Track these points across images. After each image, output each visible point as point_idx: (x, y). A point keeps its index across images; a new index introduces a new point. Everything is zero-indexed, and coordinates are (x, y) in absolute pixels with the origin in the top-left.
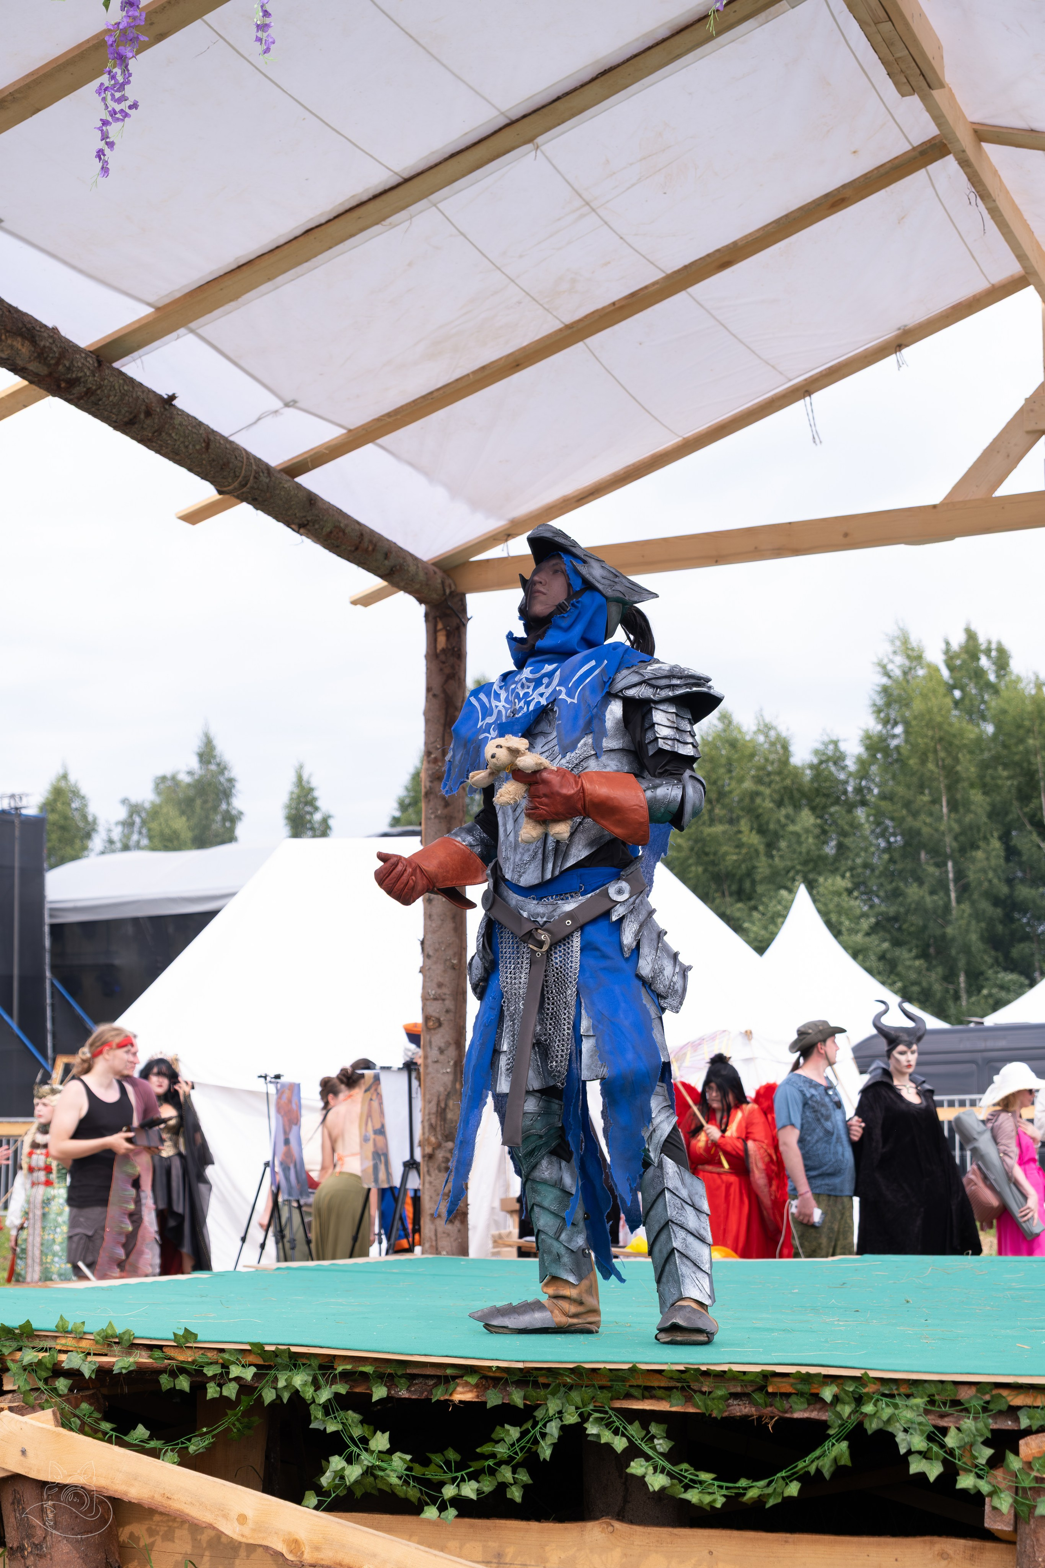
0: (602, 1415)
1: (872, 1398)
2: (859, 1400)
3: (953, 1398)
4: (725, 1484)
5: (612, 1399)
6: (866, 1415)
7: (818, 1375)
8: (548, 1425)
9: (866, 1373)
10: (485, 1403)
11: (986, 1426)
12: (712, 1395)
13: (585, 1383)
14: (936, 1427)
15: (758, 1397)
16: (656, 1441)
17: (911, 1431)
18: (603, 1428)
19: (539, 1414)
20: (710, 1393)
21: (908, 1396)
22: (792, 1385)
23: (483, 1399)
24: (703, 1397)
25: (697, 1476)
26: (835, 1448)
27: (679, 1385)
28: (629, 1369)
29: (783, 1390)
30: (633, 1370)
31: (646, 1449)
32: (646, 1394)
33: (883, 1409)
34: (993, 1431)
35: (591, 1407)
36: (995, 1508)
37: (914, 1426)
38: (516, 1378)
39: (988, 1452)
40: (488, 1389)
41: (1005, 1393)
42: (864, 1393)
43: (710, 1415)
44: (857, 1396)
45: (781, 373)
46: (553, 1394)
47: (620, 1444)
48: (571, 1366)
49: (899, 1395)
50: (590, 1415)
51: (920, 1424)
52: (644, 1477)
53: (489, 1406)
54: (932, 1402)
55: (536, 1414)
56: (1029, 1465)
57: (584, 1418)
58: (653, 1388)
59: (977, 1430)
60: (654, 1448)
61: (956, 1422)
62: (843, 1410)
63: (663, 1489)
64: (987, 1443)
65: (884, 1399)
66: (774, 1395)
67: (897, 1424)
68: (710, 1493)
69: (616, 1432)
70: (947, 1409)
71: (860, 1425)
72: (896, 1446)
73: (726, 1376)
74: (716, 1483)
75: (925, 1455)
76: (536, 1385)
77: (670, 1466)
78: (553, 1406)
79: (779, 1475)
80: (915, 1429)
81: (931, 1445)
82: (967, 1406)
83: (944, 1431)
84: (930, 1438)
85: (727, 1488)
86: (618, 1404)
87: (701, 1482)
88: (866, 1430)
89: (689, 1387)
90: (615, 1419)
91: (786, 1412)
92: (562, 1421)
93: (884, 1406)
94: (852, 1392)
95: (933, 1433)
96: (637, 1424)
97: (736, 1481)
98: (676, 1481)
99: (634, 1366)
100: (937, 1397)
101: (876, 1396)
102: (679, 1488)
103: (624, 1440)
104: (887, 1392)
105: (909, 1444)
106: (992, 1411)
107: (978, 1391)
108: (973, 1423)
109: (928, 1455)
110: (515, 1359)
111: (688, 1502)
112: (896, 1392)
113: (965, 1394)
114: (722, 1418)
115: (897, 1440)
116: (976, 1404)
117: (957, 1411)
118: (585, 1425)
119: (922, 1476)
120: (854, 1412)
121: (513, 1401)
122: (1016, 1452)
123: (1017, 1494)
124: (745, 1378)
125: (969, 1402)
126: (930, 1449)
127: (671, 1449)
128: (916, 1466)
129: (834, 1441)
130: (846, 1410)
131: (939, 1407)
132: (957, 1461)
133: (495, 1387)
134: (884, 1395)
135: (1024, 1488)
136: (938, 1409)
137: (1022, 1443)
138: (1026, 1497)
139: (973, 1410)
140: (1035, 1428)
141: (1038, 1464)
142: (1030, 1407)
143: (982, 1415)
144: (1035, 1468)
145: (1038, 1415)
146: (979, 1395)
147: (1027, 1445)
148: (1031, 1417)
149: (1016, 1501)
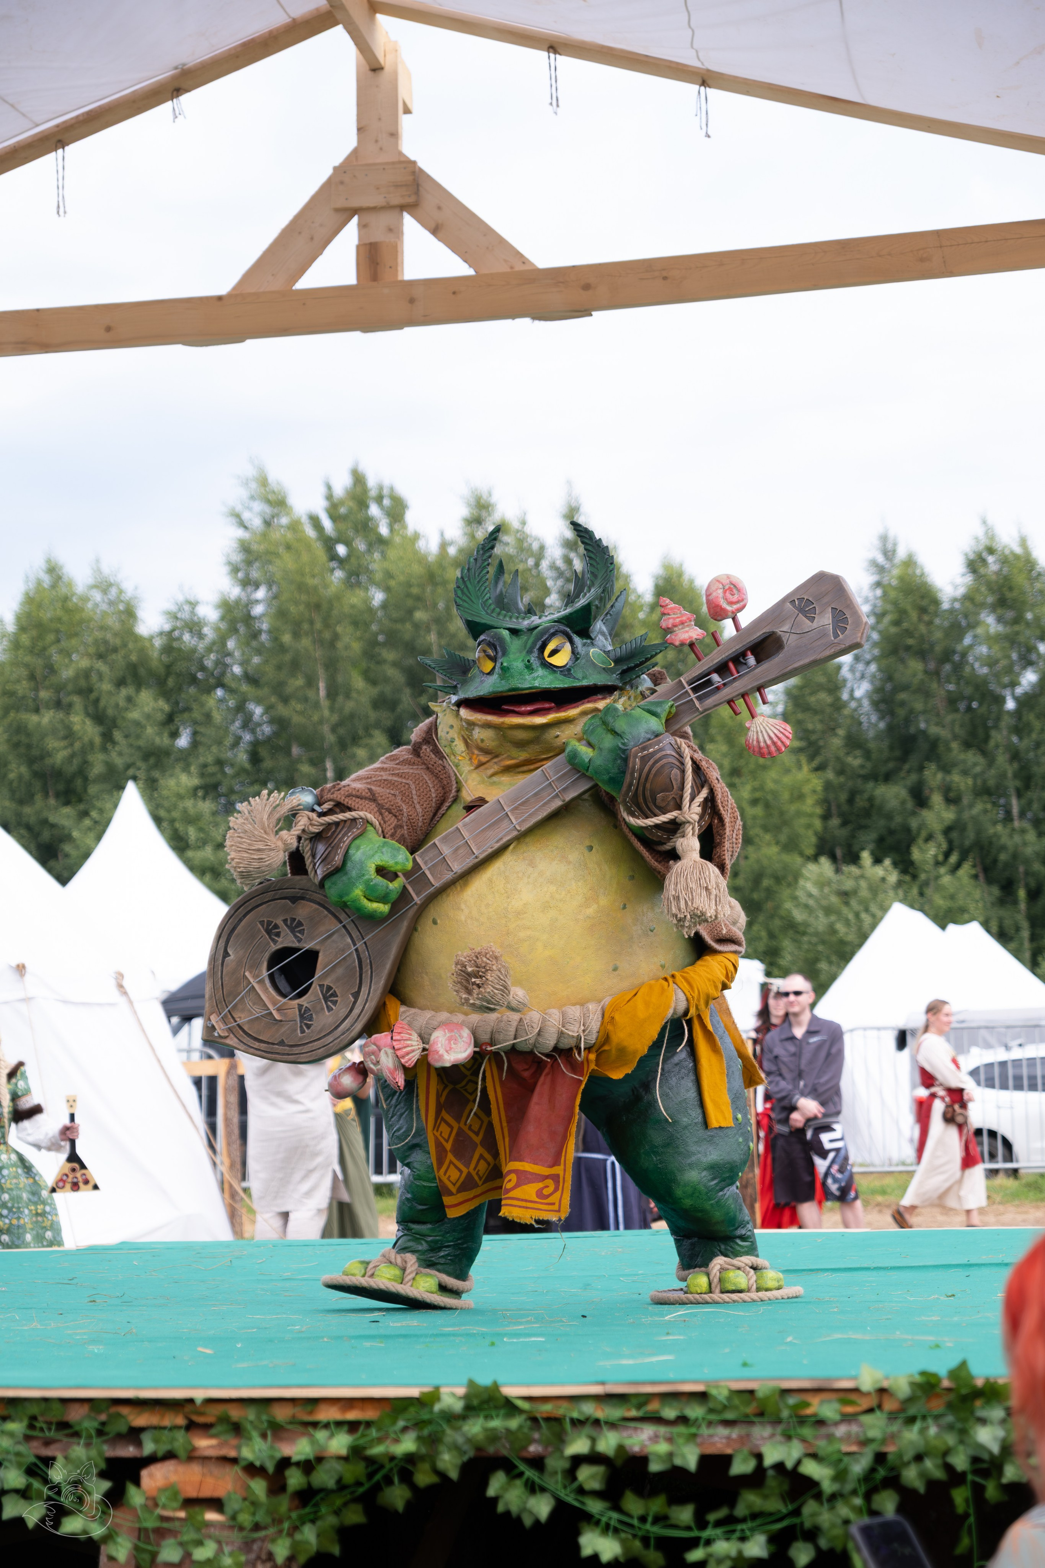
3: (59, 1418)
11: (100, 1453)
14: (39, 1457)
21: (4, 1419)
34: (110, 1460)
36: (112, 1559)
37: (10, 1457)
41: (125, 1410)
45: (24, 115)
51: (18, 1454)
54: (31, 1426)
56: (153, 1502)
59: (89, 1459)
61: (65, 1450)
64: (102, 1475)
70: (52, 1434)
75: (24, 1494)
80: (10, 1461)
81: (31, 1480)
82: (77, 1428)
83: (48, 1461)
84: (31, 1471)
95: (35, 1464)
100: (40, 1418)
105: (2, 1481)
106: (108, 1434)
107: (91, 1410)
108: (84, 1451)
109: (28, 1493)
113: (75, 1415)
116: (89, 1425)
117: (67, 1435)
119: (19, 1521)
122: (138, 1485)
123: (139, 1539)
125: (80, 1425)
126: (29, 1486)
128: (12, 1509)
131: (42, 1430)
135: (146, 1530)
136: (40, 1434)
137: (144, 1473)
138: (148, 1541)
139: (84, 1434)
140: (160, 1454)
141: (163, 1500)
142: (155, 1428)
143: (95, 1440)
144: (161, 1504)
145: (164, 1438)
146: (93, 1415)
147: (151, 1476)
148: (156, 1441)
149: (136, 1548)
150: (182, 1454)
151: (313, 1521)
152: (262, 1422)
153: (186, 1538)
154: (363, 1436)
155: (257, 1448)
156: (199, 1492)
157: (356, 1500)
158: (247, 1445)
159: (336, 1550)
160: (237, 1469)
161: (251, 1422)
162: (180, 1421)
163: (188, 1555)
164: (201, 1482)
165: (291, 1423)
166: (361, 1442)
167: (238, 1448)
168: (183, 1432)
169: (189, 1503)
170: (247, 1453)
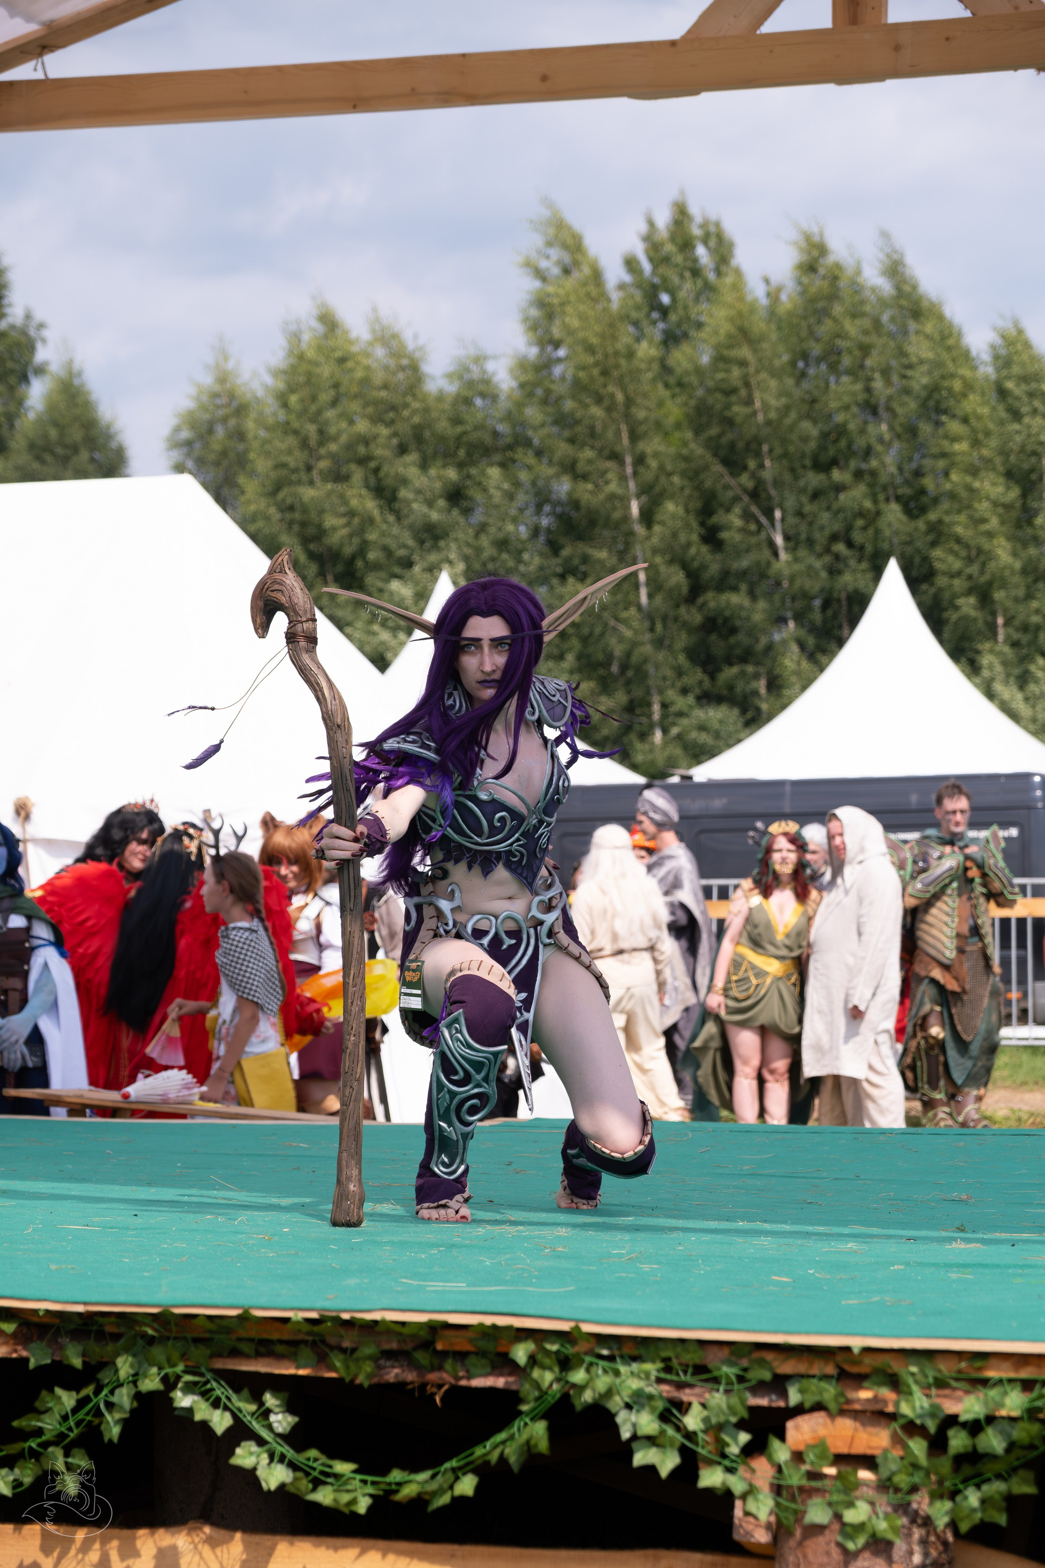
0: (196, 1379)
1: (583, 1361)
2: (565, 1364)
3: (696, 1361)
4: (370, 1478)
5: (211, 1356)
6: (574, 1386)
7: (509, 1328)
8: (117, 1392)
9: (577, 1328)
10: (26, 1360)
11: (743, 1401)
12: (357, 1354)
13: (173, 1335)
14: (671, 1401)
15: (422, 1357)
16: (273, 1418)
17: (635, 1407)
18: (196, 1398)
19: (105, 1376)
20: (354, 1350)
21: (635, 1359)
22: (470, 1341)
23: (24, 1354)
24: (342, 1356)
25: (330, 1467)
26: (528, 1429)
27: (310, 1338)
28: (239, 1317)
29: (458, 1348)
30: (245, 1318)
31: (256, 1426)
32: (262, 1350)
33: (597, 1376)
34: (752, 1410)
35: (180, 1368)
36: (749, 1514)
37: (641, 1400)
38: (72, 1326)
39: (744, 1437)
40: (32, 1342)
41: (769, 1356)
42: (574, 1355)
43: (352, 1381)
44: (562, 1357)
46: (127, 1350)
47: (221, 1422)
48: (155, 1311)
49: (622, 1357)
50: (178, 1378)
51: (651, 1397)
52: (255, 1469)
53: (32, 1364)
54: (668, 1369)
55: (100, 1376)
56: (798, 1457)
57: (170, 1383)
58: (270, 1342)
59: (730, 1408)
60: (270, 1427)
61: (700, 1396)
62: (542, 1377)
63: (282, 1487)
64: (741, 1425)
65: (602, 1363)
66: (444, 1354)
67: (617, 1399)
68: (348, 1491)
69: (216, 1404)
70: (688, 1378)
71: (565, 1400)
72: (615, 1428)
73: (378, 1329)
74: (359, 1477)
75: (655, 1441)
76: (101, 1336)
77: (292, 1451)
78: (124, 1366)
79: (447, 1465)
80: (643, 1405)
81: (664, 1426)
82: (716, 1373)
83: (683, 1407)
84: (665, 1417)
85: (373, 1483)
86: (219, 1364)
87: (337, 1476)
88: (572, 1406)
89: (323, 1342)
90: (214, 1384)
91: (461, 1378)
92: (136, 1386)
93: (600, 1372)
94: (557, 1353)
95: (668, 1409)
96: (246, 1392)
97: (385, 1472)
98: (300, 1474)
99: (246, 1312)
100: (675, 1361)
101: (588, 1359)
102: (305, 1484)
103: (228, 1415)
104: (605, 1352)
105: (634, 1425)
106: (749, 1381)
107: (732, 1353)
108: (724, 1398)
109: (660, 1441)
110: (71, 1300)
111: (317, 1505)
112: (616, 1353)
113: (712, 1359)
114: (370, 1386)
115: (619, 1419)
116: (730, 1371)
117: (702, 1380)
118: (172, 1395)
119: (651, 1470)
120: (558, 1380)
121: (68, 1358)
122: (782, 1438)
123: (780, 1495)
124: (405, 1330)
125: (719, 1369)
126: (663, 1432)
127: (295, 1428)
128: (642, 1457)
129: (527, 1420)
130: (547, 1377)
131: (678, 1374)
132: (699, 1450)
133: (41, 1338)
134: (601, 1357)
135: (790, 1487)
136: (673, 1377)
137: (790, 1425)
138: (793, 1499)
139: (724, 1381)
140: (807, 1405)
141: (810, 1457)
142: (802, 1376)
143: (736, 1387)
144: (807, 1460)
145: (813, 1388)
146: (733, 1359)
147: (797, 1428)
148: (802, 1391)
149: (778, 1504)
150: (833, 1406)
151: (978, 1486)
152: (926, 1376)
153: (835, 1498)
154: (1041, 1397)
155: (917, 1404)
156: (850, 1446)
157: (1027, 1465)
158: (907, 1401)
159: (1002, 1519)
160: (895, 1425)
161: (913, 1374)
162: (830, 1370)
163: (838, 1517)
164: (853, 1438)
165: (957, 1380)
166: (1039, 1403)
167: (897, 1404)
168: (834, 1381)
169: (839, 1459)
170: (905, 1409)
